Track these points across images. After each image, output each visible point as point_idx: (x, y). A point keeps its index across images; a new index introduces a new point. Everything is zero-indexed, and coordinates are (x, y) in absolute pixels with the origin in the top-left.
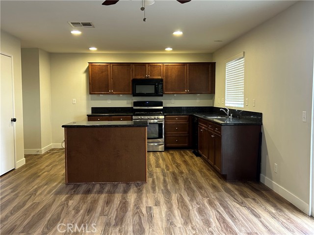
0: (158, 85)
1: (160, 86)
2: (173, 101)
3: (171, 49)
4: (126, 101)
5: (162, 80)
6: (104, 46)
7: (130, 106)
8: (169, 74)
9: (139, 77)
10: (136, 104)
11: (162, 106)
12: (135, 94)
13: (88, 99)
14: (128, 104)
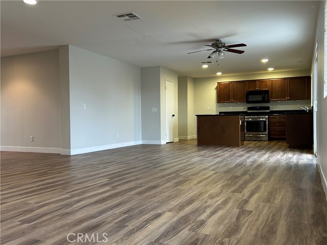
0: (265, 95)
1: (266, 95)
2: (278, 106)
3: (273, 69)
4: (242, 107)
5: (268, 91)
6: (226, 71)
7: (246, 110)
8: (274, 86)
9: (251, 90)
10: (249, 109)
11: (269, 109)
12: (248, 102)
13: (217, 107)
14: (244, 109)
